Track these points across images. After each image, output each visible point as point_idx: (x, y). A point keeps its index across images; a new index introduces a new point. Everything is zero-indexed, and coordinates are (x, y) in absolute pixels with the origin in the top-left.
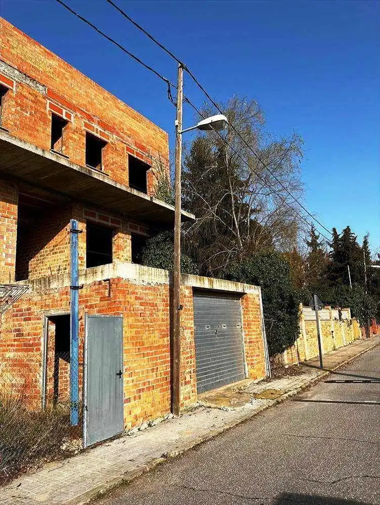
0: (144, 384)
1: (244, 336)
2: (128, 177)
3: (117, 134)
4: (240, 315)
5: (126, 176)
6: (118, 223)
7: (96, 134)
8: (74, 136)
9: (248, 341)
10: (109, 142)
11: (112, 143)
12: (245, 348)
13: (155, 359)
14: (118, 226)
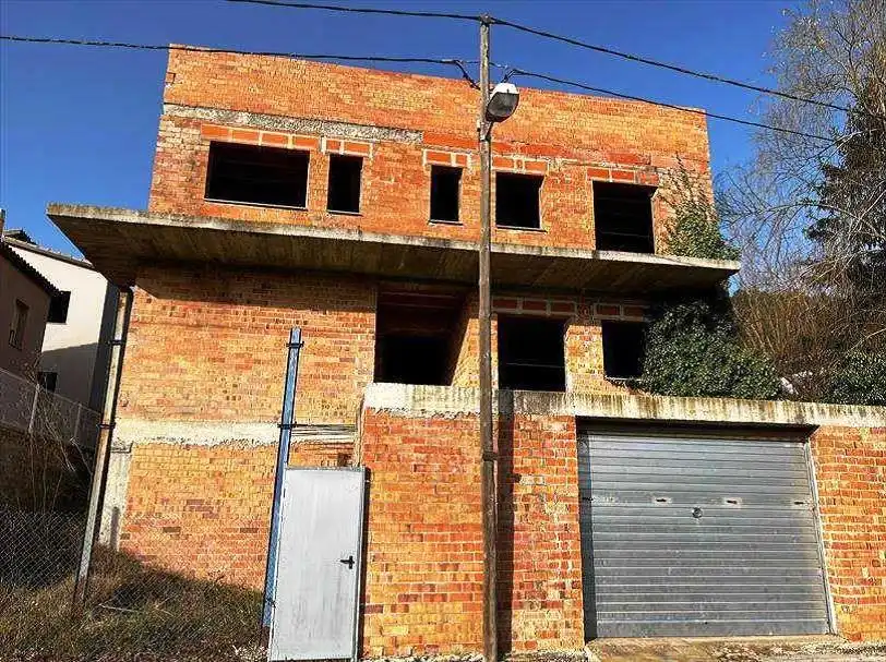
0: (420, 588)
1: (822, 531)
2: (593, 222)
3: (566, 154)
4: (809, 478)
5: (588, 223)
6: (568, 308)
7: (515, 170)
8: (473, 187)
9: (831, 541)
10: (547, 174)
11: (552, 174)
12: (826, 559)
13: (452, 547)
14: (570, 314)
